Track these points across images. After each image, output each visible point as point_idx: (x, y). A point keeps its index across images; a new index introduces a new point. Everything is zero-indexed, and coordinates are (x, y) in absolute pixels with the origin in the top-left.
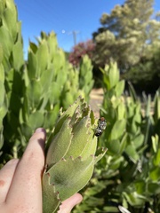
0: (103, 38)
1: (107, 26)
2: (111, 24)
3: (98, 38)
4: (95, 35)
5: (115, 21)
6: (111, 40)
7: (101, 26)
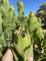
0: (40, 13)
1: (41, 8)
2: (43, 8)
3: (39, 13)
4: (38, 11)
5: (44, 7)
6: (43, 13)
7: (40, 9)
